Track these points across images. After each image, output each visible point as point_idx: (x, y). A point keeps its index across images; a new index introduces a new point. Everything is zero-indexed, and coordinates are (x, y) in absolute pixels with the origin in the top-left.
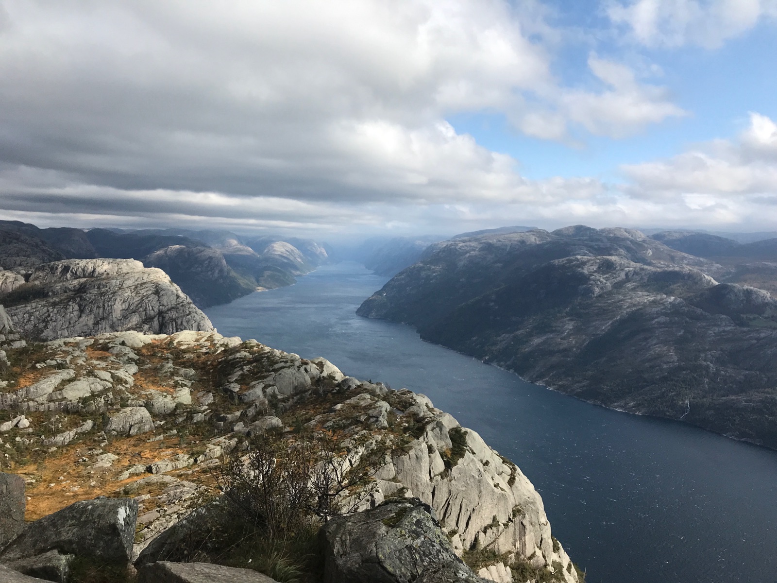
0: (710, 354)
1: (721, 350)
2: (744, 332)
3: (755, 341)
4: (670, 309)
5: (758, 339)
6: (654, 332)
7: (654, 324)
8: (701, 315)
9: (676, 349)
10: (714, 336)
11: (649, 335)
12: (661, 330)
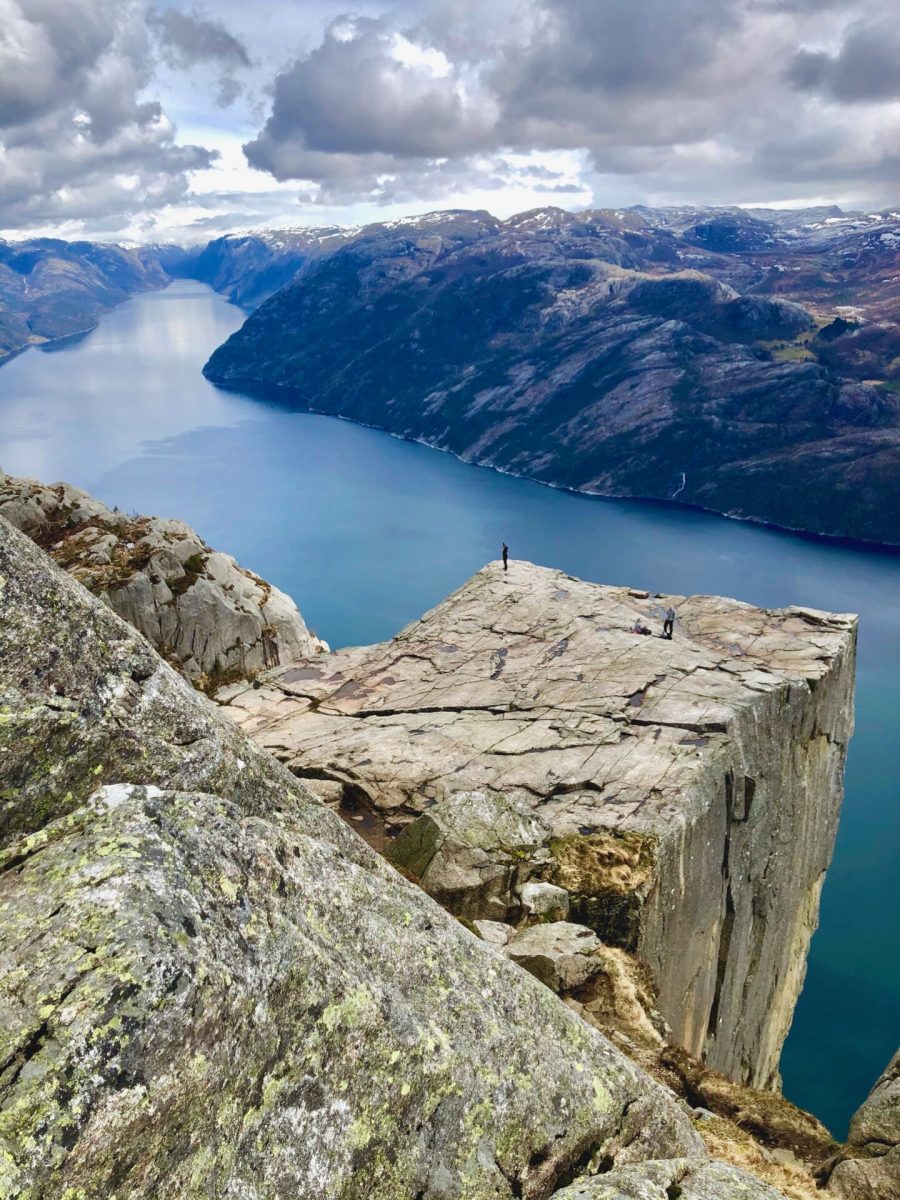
0: (717, 404)
1: (732, 396)
2: (764, 369)
3: (775, 381)
4: (669, 340)
5: (781, 377)
6: (644, 377)
7: (646, 363)
8: (711, 345)
9: (673, 400)
10: (725, 377)
11: (638, 381)
12: (654, 372)
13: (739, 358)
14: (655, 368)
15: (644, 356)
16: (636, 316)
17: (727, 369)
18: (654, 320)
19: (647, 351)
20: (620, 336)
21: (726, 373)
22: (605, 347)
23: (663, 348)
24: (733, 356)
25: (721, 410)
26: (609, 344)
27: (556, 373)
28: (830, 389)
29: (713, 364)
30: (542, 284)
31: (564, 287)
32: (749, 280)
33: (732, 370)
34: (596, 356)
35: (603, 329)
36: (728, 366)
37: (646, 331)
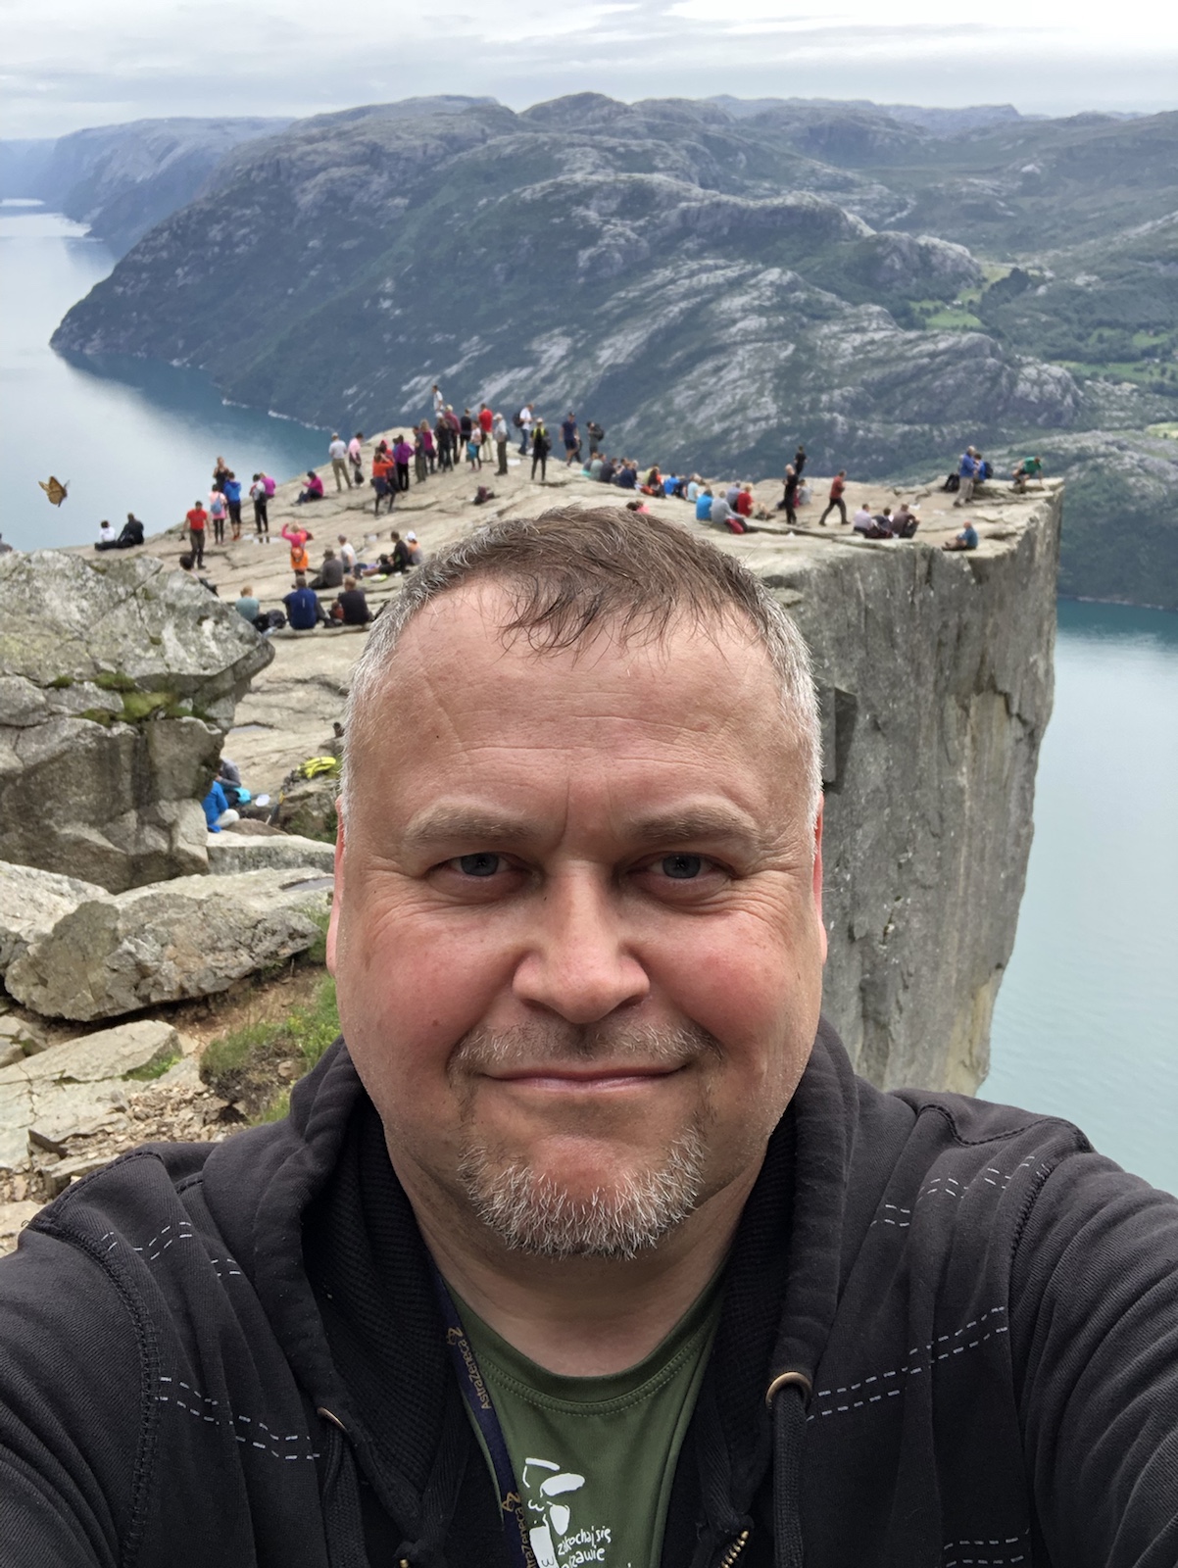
0: (842, 395)
2: (911, 341)
4: (770, 299)
6: (735, 354)
7: (736, 334)
8: (833, 307)
9: (776, 389)
10: (853, 355)
11: (724, 360)
12: (749, 347)
13: (874, 325)
14: (751, 341)
15: (734, 322)
16: (721, 262)
17: (856, 344)
18: (749, 267)
19: (739, 315)
20: (696, 292)
21: (854, 348)
22: (676, 309)
23: (761, 311)
24: (865, 324)
25: (848, 405)
26: (683, 305)
27: (602, 348)
28: (1004, 374)
29: (834, 336)
30: (580, 211)
31: (612, 215)
32: (888, 210)
33: (864, 345)
34: (662, 322)
35: (673, 281)
36: (857, 339)
37: (735, 285)
